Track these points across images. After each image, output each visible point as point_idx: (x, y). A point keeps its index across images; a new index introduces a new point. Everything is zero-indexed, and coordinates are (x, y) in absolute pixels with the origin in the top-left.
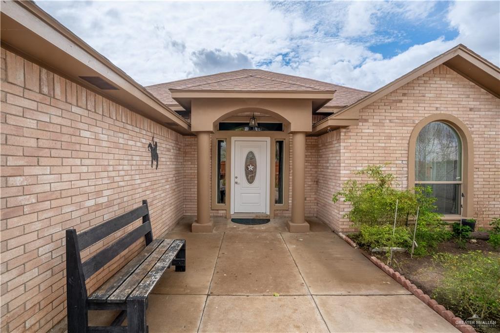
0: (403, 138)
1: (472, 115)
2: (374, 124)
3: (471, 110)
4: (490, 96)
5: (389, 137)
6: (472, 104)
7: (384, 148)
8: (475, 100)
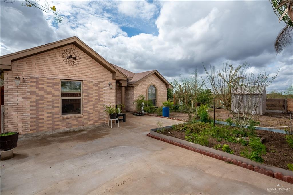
0: (146, 89)
1: (158, 84)
2: (141, 85)
3: (157, 83)
4: (160, 80)
5: (143, 89)
6: (158, 82)
7: (142, 91)
8: (158, 81)
